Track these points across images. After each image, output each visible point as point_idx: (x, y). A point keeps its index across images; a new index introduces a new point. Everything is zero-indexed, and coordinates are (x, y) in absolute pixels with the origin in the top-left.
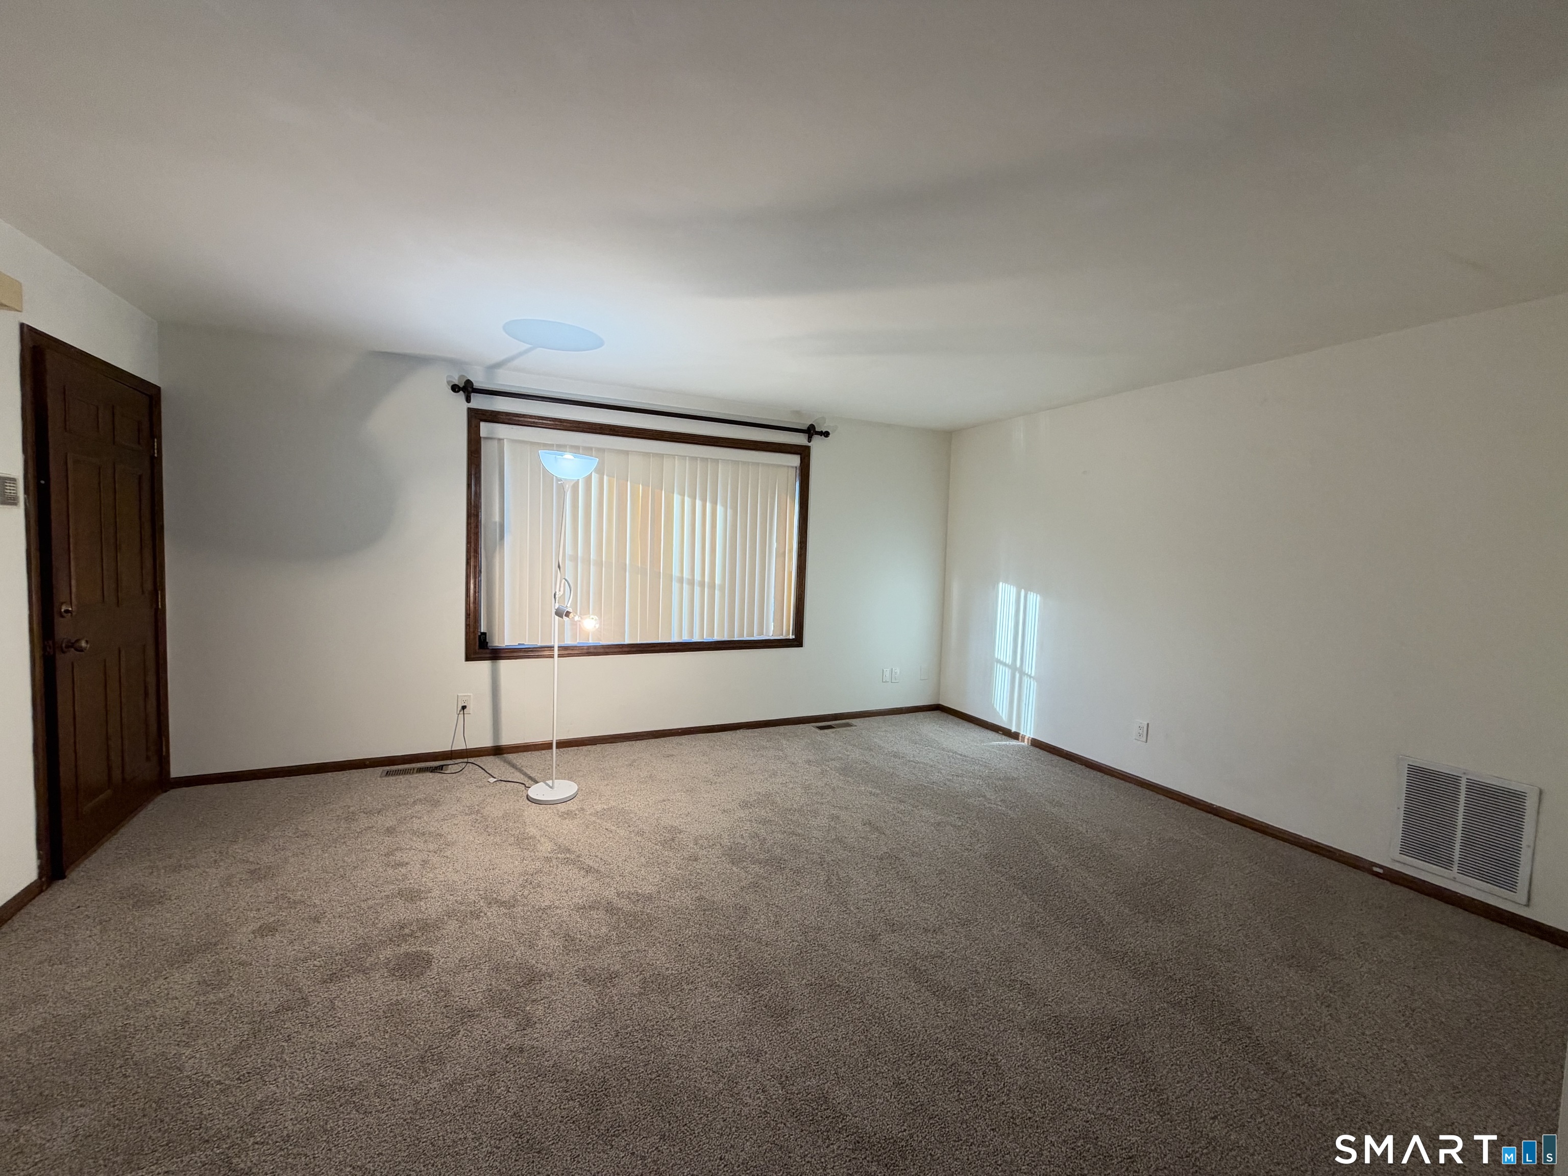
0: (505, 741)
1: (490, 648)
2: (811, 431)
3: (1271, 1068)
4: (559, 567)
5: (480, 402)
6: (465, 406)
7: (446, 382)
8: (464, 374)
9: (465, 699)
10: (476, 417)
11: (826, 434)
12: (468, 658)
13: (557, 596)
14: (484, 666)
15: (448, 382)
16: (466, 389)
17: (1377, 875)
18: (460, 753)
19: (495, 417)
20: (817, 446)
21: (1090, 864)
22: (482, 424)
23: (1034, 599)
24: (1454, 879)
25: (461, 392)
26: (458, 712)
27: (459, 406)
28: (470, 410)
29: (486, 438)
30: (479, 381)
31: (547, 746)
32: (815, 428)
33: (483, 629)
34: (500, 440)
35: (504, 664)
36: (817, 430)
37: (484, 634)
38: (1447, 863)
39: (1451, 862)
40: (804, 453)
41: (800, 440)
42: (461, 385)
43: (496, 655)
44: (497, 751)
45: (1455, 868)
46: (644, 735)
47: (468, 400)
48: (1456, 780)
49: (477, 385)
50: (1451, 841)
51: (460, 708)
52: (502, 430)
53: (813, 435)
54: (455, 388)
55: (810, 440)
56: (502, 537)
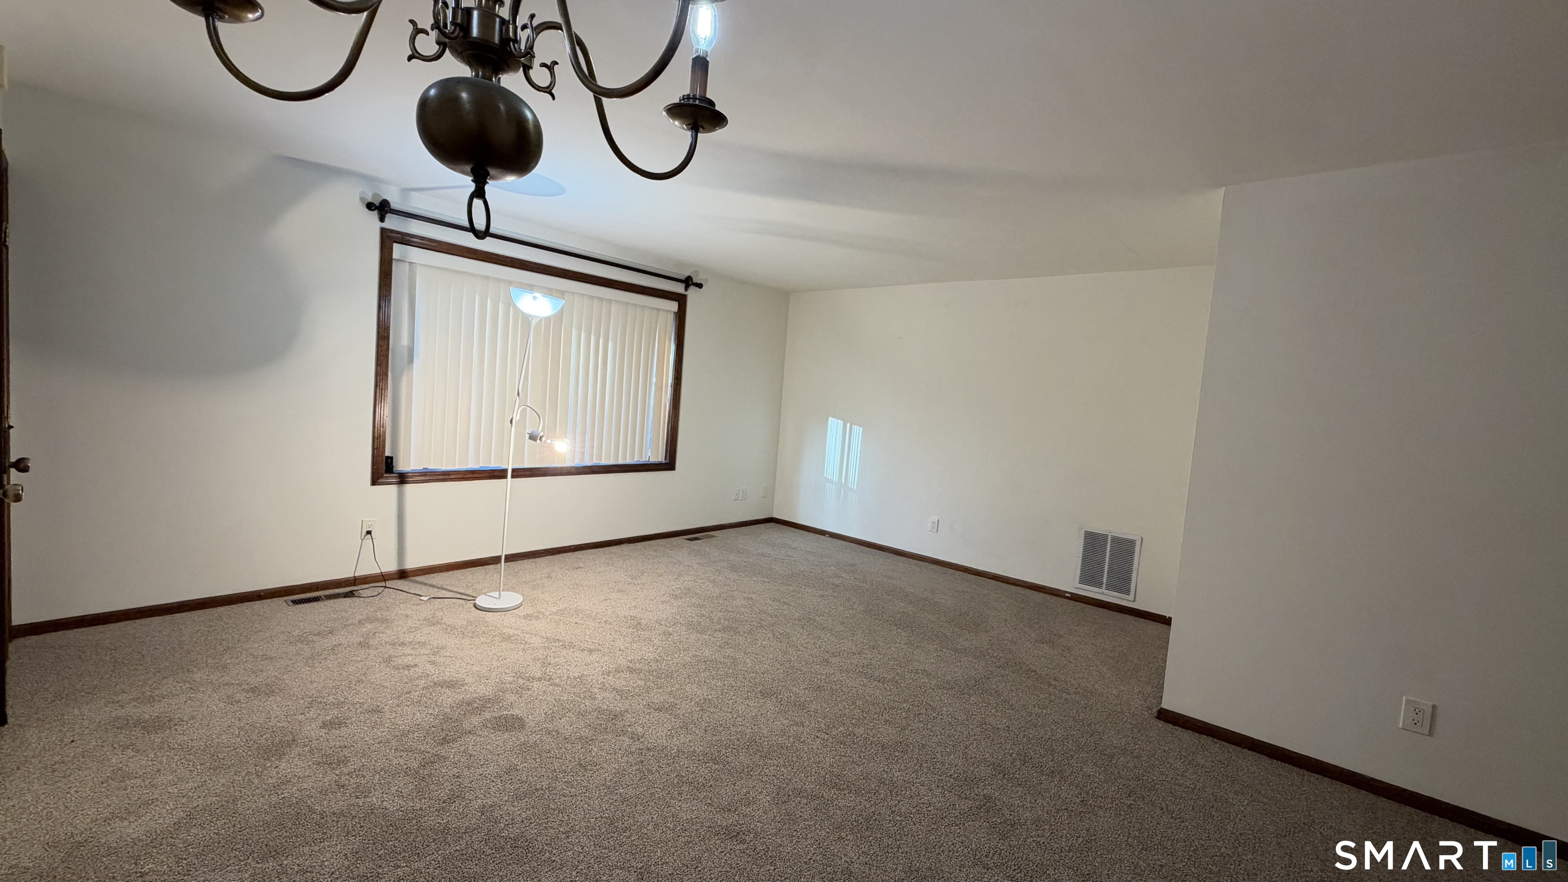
0: (411, 564)
1: (395, 472)
2: (688, 282)
3: (1050, 685)
4: (518, 394)
5: (392, 222)
6: (378, 225)
7: (358, 198)
8: (378, 192)
9: (370, 523)
10: (388, 239)
11: (700, 286)
12: (374, 482)
13: (514, 421)
14: (389, 491)
15: (362, 199)
16: (382, 208)
17: (1067, 598)
18: (363, 578)
19: (406, 239)
20: (692, 295)
21: (926, 609)
22: (395, 245)
23: (858, 430)
24: (1103, 593)
25: (376, 212)
26: (363, 538)
27: (372, 224)
28: (383, 231)
29: (397, 260)
30: (395, 202)
31: (495, 560)
32: (692, 279)
33: (387, 453)
34: (411, 263)
35: (409, 488)
36: (695, 281)
37: (391, 458)
38: (1099, 585)
39: (1102, 583)
40: (681, 300)
41: (679, 288)
42: (377, 203)
43: (403, 479)
44: (402, 574)
45: (1104, 586)
46: (540, 553)
47: (382, 219)
48: (1107, 536)
49: (394, 205)
50: (1103, 572)
51: (364, 533)
52: (415, 254)
53: (690, 285)
54: (370, 206)
55: (686, 289)
56: (411, 360)
